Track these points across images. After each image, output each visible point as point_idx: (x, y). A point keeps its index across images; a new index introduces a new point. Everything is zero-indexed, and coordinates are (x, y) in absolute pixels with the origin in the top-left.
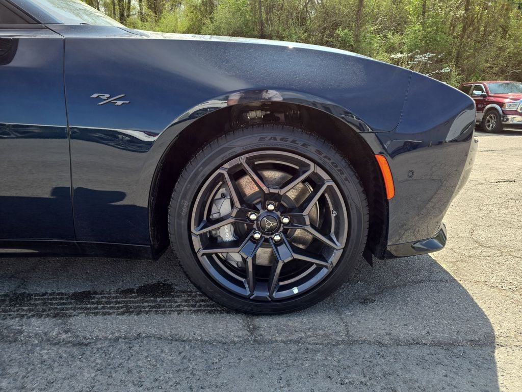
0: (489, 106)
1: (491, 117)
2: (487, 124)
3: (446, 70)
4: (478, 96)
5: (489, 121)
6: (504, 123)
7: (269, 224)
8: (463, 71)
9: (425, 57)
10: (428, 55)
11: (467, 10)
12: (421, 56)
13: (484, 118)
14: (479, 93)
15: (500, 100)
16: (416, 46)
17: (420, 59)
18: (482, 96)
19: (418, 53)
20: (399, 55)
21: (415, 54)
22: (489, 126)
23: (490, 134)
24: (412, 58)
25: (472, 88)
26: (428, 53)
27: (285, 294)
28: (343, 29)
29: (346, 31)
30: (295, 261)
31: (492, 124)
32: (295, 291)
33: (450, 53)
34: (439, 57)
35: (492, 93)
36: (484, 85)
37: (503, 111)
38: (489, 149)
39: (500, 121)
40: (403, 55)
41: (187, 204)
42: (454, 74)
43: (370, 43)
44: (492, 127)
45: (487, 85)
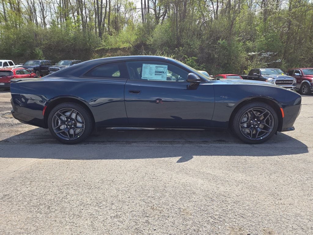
0: (304, 81)
1: (305, 87)
2: (303, 91)
3: (279, 61)
4: (298, 76)
5: (304, 89)
6: (312, 90)
7: (255, 123)
8: (288, 61)
9: (267, 54)
10: (269, 53)
11: (289, 28)
12: (265, 54)
13: (301, 87)
14: (298, 74)
15: (310, 78)
16: (262, 49)
17: (265, 56)
18: (299, 76)
19: (263, 52)
20: (253, 53)
21: (262, 53)
22: (304, 91)
23: (304, 96)
24: (260, 55)
25: (294, 71)
26: (269, 52)
27: (259, 139)
28: (222, 40)
29: (224, 41)
30: (261, 131)
31: (306, 91)
32: (261, 138)
33: (280, 52)
34: (275, 54)
35: (305, 75)
36: (301, 70)
37: (311, 84)
38: (304, 104)
39: (310, 89)
40: (255, 53)
41: (239, 118)
42: (283, 63)
43: (237, 47)
44: (306, 92)
45: (302, 70)
